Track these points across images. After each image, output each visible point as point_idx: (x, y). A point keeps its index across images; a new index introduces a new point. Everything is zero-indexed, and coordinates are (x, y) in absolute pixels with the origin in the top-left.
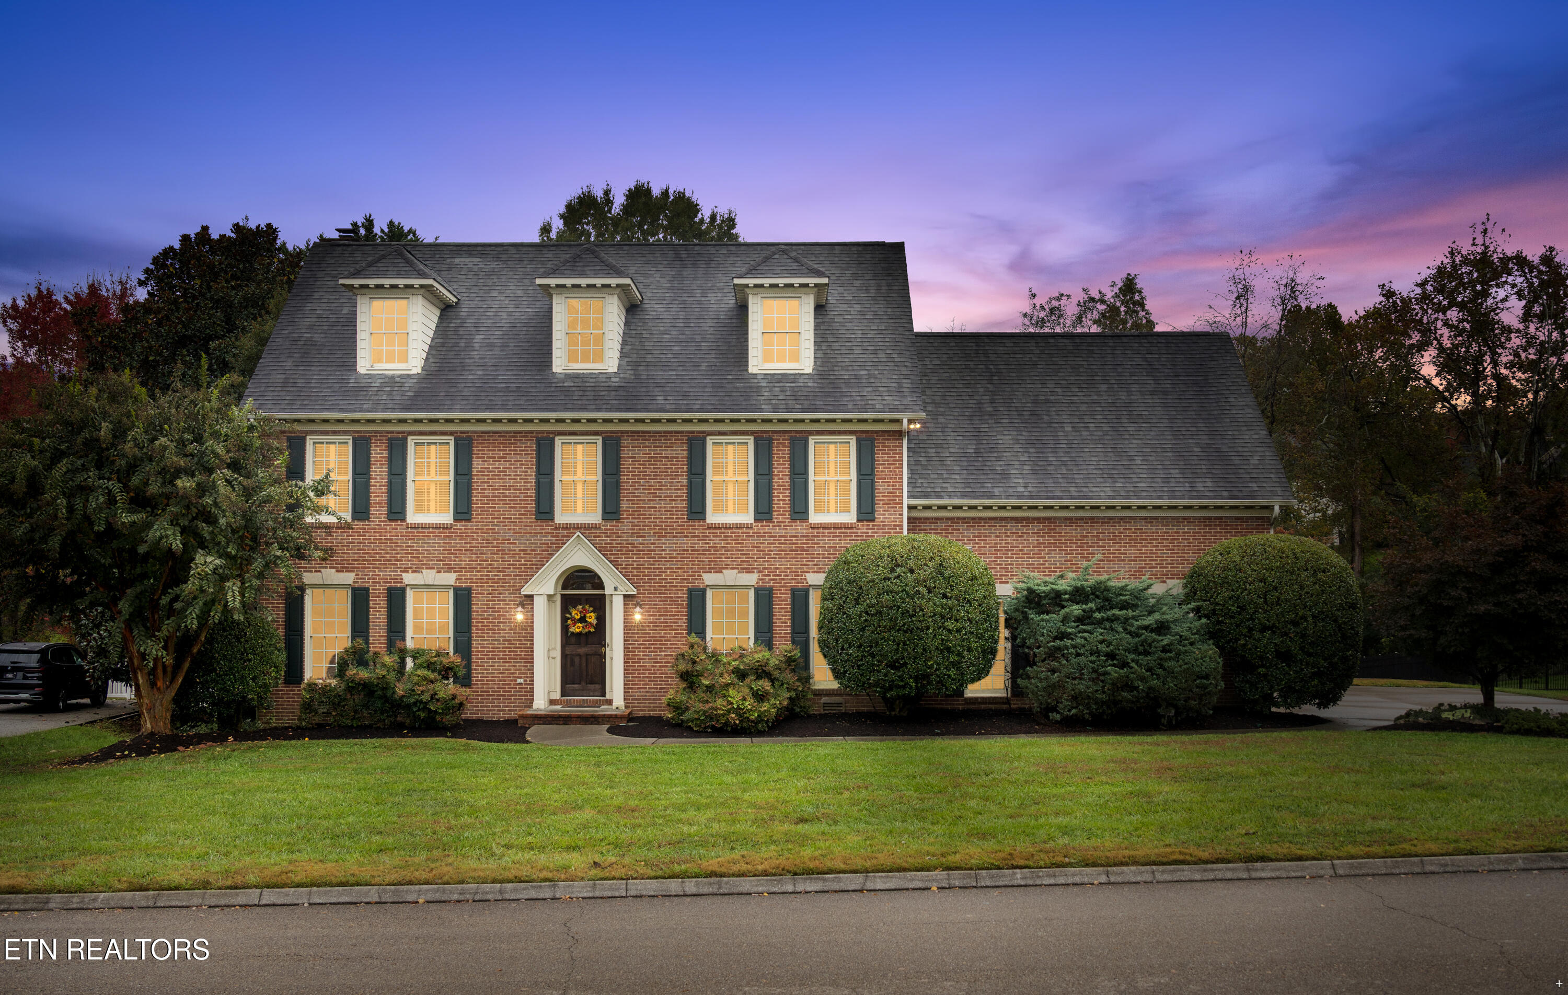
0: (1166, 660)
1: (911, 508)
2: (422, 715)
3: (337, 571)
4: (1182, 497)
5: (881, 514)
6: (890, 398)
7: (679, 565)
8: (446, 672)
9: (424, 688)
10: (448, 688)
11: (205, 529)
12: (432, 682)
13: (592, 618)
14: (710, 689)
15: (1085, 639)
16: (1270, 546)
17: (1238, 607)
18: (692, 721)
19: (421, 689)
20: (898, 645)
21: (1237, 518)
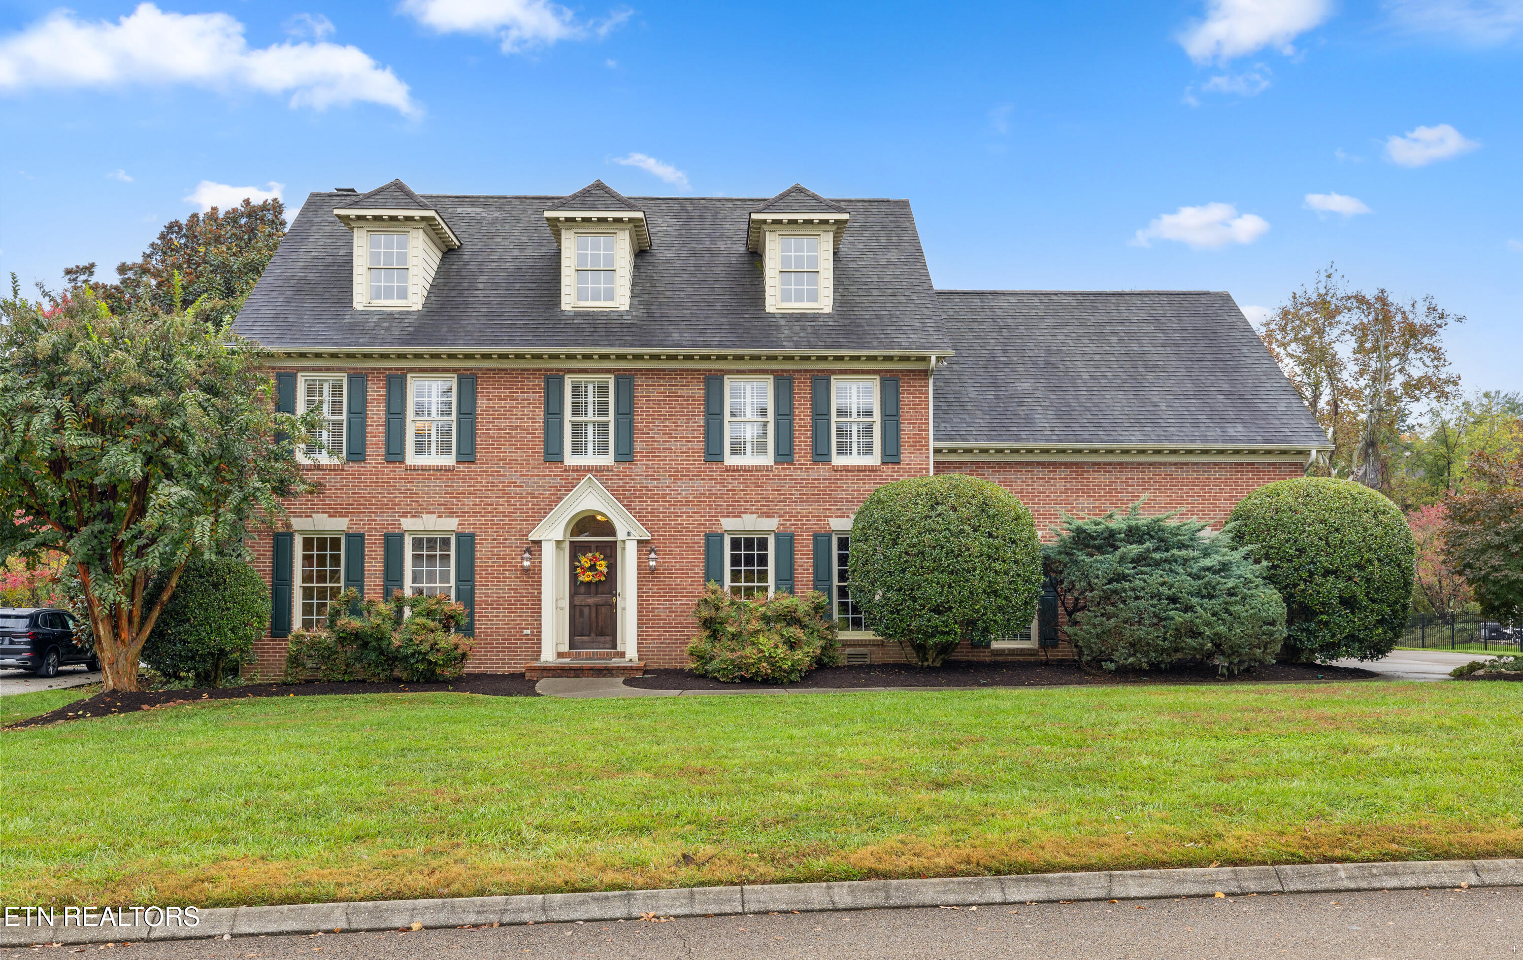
0: (1231, 604)
1: (937, 451)
2: (421, 667)
3: (330, 516)
4: (1216, 441)
5: (907, 456)
6: (916, 336)
7: (696, 509)
8: (448, 622)
9: (423, 637)
10: (449, 640)
11: (173, 458)
12: (432, 631)
13: (602, 566)
14: (734, 637)
15: (1145, 581)
16: (1324, 487)
17: (1296, 550)
18: (719, 672)
19: (419, 638)
20: (942, 587)
21: (1269, 464)
